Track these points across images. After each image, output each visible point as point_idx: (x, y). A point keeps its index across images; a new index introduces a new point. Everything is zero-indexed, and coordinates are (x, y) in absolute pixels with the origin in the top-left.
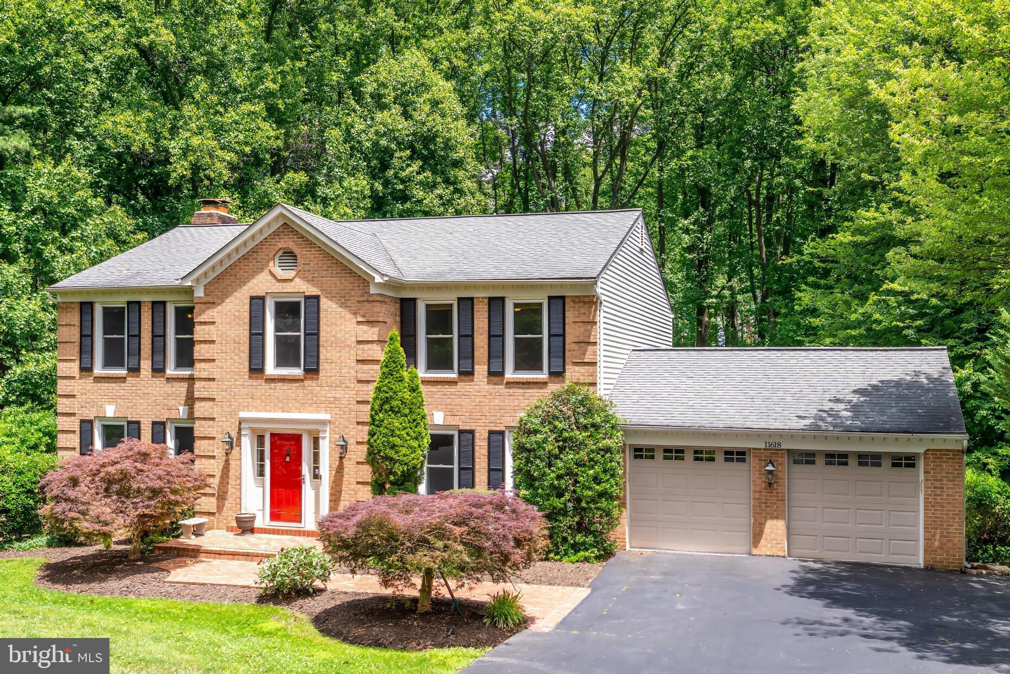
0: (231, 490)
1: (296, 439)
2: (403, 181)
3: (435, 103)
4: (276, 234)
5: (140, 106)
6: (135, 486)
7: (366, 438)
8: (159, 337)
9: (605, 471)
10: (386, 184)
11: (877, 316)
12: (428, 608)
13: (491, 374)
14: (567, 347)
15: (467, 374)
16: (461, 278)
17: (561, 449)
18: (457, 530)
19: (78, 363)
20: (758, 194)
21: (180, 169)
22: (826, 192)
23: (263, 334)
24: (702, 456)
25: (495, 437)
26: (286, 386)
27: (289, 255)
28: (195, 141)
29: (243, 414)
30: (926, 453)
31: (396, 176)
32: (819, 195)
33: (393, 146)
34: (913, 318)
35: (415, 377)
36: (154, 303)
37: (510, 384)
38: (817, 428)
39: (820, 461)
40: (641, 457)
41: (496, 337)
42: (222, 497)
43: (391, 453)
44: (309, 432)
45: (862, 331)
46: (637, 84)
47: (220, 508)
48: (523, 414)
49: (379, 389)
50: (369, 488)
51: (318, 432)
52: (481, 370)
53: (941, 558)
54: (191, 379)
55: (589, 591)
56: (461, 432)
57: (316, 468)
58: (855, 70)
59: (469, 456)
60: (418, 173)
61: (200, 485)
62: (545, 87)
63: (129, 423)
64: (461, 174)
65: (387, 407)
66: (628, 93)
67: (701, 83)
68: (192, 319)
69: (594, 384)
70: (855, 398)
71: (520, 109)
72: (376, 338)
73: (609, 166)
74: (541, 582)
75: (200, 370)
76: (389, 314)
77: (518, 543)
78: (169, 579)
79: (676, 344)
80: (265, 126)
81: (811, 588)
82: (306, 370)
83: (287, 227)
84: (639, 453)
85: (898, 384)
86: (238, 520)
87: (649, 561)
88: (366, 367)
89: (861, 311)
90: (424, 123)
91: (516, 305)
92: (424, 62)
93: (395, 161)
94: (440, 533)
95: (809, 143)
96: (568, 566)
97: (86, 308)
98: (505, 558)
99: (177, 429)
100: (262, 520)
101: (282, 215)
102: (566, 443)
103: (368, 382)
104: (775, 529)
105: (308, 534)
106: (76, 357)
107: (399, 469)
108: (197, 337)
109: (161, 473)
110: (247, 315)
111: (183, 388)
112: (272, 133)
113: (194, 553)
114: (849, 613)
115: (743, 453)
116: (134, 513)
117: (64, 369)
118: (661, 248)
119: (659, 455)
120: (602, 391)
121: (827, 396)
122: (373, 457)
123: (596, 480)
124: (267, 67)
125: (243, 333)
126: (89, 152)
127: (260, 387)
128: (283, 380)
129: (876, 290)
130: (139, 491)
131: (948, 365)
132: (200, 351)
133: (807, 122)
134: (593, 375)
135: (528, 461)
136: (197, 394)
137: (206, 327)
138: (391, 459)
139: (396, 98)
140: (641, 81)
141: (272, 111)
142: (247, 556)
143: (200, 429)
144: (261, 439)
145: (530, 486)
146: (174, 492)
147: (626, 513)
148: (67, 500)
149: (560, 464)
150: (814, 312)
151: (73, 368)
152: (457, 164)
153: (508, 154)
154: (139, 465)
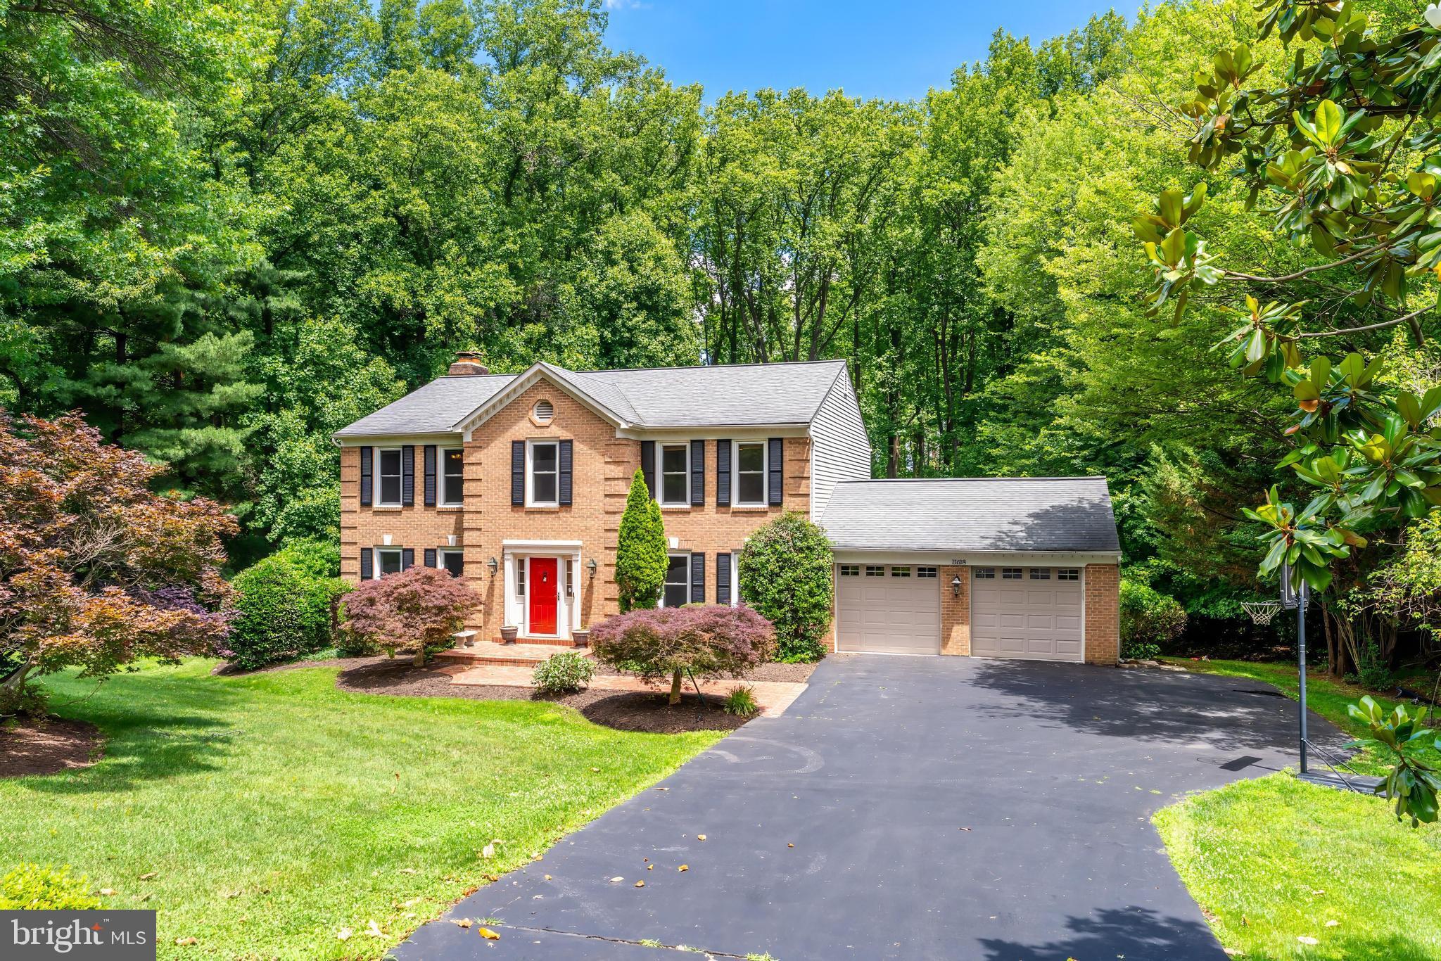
0: (495, 606)
1: (553, 562)
2: (629, 330)
3: (658, 259)
4: (534, 387)
5: (398, 267)
6: (424, 605)
7: (614, 561)
8: (430, 476)
9: (818, 586)
10: (614, 333)
11: (1048, 448)
12: (679, 701)
13: (719, 505)
14: (785, 482)
15: (698, 505)
16: (694, 423)
17: (781, 568)
18: (706, 636)
19: (359, 499)
20: (943, 335)
21: (435, 323)
22: (1006, 336)
23: (523, 474)
24: (900, 572)
25: (722, 559)
26: (543, 517)
27: (546, 406)
28: (448, 298)
29: (506, 542)
30: (1087, 567)
31: (624, 325)
32: (1000, 337)
33: (621, 298)
34: (1081, 448)
35: (655, 507)
36: (426, 447)
37: (735, 513)
38: (997, 548)
39: (999, 575)
40: (847, 574)
41: (723, 474)
42: (487, 613)
43: (637, 573)
44: (563, 556)
45: (1035, 460)
46: (837, 238)
47: (486, 623)
48: (747, 539)
49: (626, 519)
50: (617, 603)
51: (571, 556)
52: (711, 501)
53: (1098, 655)
54: (460, 512)
55: (807, 686)
56: (694, 555)
57: (569, 587)
58: (1030, 230)
59: (699, 575)
60: (644, 322)
61: (475, 601)
62: (754, 242)
63: (404, 550)
64: (680, 322)
65: (633, 534)
66: (829, 247)
67: (893, 234)
68: (461, 460)
69: (808, 513)
70: (1030, 521)
71: (730, 261)
72: (621, 475)
73: (810, 311)
74: (765, 680)
75: (468, 504)
76: (631, 454)
77: (755, 646)
78: (454, 681)
79: (874, 475)
80: (506, 282)
81: (991, 681)
82: (561, 504)
83: (545, 381)
84: (846, 570)
85: (1065, 509)
86: (503, 632)
87: (855, 661)
88: (613, 500)
89: (1034, 443)
90: (648, 277)
91: (740, 446)
92: (648, 222)
93: (624, 313)
94: (692, 638)
95: (990, 291)
96: (786, 666)
97: (366, 452)
98: (744, 658)
99: (446, 555)
100: (523, 632)
101: (540, 371)
102: (785, 563)
103: (614, 513)
104: (961, 632)
105: (564, 643)
106: (357, 493)
107: (643, 587)
108: (465, 476)
109: (444, 593)
110: (510, 457)
111: (452, 519)
112: (514, 289)
113: (468, 661)
114: (1022, 699)
115: (934, 569)
116: (423, 628)
117: (345, 504)
118: (857, 384)
119: (863, 572)
120: (814, 519)
121: (1005, 520)
122: (621, 577)
123: (811, 594)
124: (508, 230)
125: (506, 472)
126: (351, 309)
127: (520, 517)
128: (540, 512)
129: (1047, 424)
130: (427, 609)
131: (1107, 492)
132: (467, 488)
133: (988, 276)
134: (807, 504)
135: (753, 579)
136: (466, 525)
137: (474, 468)
138: (637, 579)
139: (624, 255)
140: (841, 236)
141: (513, 269)
142: (515, 662)
143: (468, 555)
144: (521, 563)
145: (754, 599)
146: (456, 609)
147: (835, 621)
148: (366, 617)
149: (781, 581)
150: (993, 442)
151: (355, 504)
152: (677, 313)
153: (717, 298)
154: (426, 587)
